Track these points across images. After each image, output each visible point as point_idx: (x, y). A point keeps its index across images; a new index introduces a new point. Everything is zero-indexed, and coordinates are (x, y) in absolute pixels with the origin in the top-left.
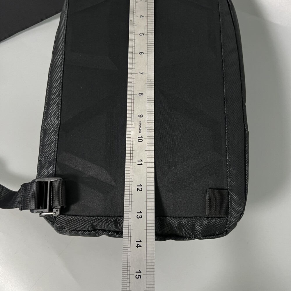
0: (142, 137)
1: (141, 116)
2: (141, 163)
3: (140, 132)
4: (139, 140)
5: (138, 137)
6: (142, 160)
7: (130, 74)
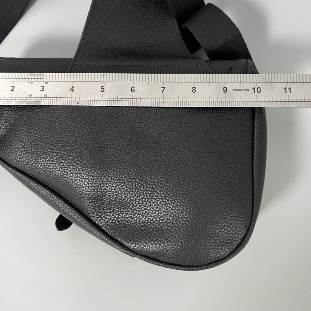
0: (254, 88)
1: (225, 90)
2: (289, 89)
3: (248, 90)
4: (259, 92)
5: (254, 92)
6: (284, 88)
7: (164, 103)
